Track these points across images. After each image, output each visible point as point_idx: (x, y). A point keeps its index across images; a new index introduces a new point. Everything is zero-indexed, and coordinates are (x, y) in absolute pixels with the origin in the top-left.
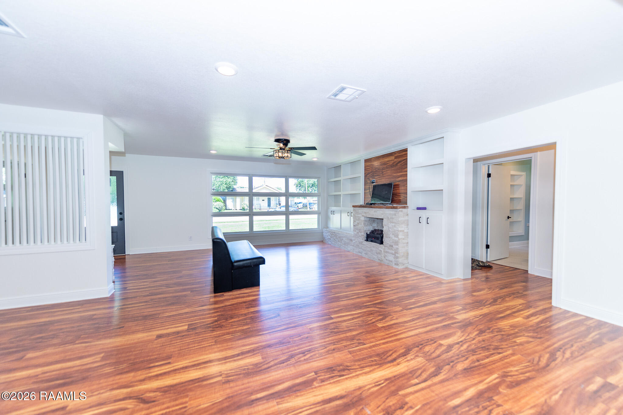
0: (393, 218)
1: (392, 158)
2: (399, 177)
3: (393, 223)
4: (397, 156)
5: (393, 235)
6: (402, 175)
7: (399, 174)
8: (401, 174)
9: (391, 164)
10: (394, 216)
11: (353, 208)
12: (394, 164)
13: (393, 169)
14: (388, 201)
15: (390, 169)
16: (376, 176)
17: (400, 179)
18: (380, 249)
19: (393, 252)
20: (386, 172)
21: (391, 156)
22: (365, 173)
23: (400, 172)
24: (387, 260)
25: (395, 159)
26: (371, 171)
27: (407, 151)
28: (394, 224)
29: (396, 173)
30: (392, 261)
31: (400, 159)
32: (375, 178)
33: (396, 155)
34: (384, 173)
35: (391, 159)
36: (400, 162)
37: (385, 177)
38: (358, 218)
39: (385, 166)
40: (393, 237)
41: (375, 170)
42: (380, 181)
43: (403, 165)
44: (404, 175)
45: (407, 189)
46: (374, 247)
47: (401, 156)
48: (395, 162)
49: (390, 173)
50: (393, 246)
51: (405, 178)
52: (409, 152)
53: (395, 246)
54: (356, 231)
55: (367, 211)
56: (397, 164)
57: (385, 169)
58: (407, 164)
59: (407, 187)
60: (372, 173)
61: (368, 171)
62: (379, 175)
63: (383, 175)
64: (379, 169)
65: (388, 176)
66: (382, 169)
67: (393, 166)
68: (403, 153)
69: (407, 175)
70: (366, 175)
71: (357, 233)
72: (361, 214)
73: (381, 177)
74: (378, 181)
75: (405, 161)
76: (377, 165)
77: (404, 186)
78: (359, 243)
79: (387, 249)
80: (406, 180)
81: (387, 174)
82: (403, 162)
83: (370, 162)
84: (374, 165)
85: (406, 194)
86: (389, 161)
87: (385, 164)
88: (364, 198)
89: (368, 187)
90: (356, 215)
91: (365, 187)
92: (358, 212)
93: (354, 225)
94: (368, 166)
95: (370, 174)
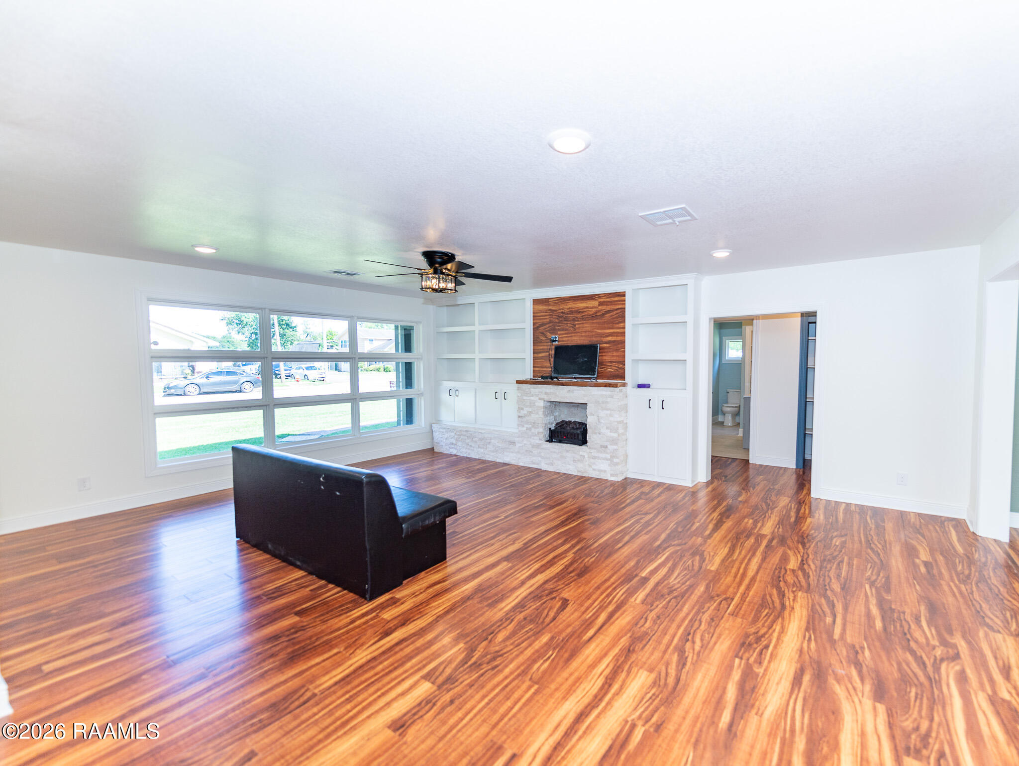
0: (607, 402)
1: (595, 303)
2: (609, 336)
3: (607, 410)
4: (604, 302)
5: (607, 429)
6: (614, 333)
7: (608, 331)
8: (612, 331)
9: (592, 313)
10: (609, 400)
11: (517, 385)
12: (598, 314)
13: (595, 321)
14: (591, 375)
15: (590, 321)
16: (559, 330)
17: (610, 338)
18: (581, 453)
19: (608, 456)
20: (581, 326)
21: (591, 299)
22: (534, 324)
23: (609, 328)
24: (594, 470)
25: (599, 305)
26: (548, 320)
27: (624, 296)
28: (608, 412)
29: (603, 329)
30: (605, 471)
31: (609, 308)
32: (557, 334)
33: (602, 300)
34: (577, 327)
35: (591, 306)
36: (609, 311)
37: (579, 334)
38: (528, 404)
39: (579, 315)
40: (608, 433)
41: (557, 320)
42: (568, 340)
43: (616, 318)
44: (617, 334)
45: (624, 356)
46: (567, 451)
47: (611, 303)
48: (599, 311)
49: (589, 329)
50: (607, 447)
51: (619, 338)
52: (627, 298)
53: (611, 447)
54: (523, 426)
55: (552, 391)
56: (603, 315)
57: (578, 321)
58: (624, 317)
59: (624, 352)
60: (551, 325)
61: (542, 321)
62: (566, 330)
63: (575, 329)
64: (566, 319)
65: (585, 332)
66: (574, 320)
67: (594, 316)
68: (617, 299)
69: (623, 334)
70: (538, 327)
71: (527, 429)
72: (537, 395)
73: (572, 333)
74: (564, 339)
75: (618, 311)
76: (562, 313)
77: (617, 350)
78: (533, 446)
79: (594, 453)
80: (623, 342)
81: (584, 330)
82: (615, 312)
83: (546, 305)
84: (556, 311)
85: (623, 363)
86: (588, 308)
87: (580, 312)
88: (533, 367)
89: (542, 348)
90: (525, 398)
91: (536, 348)
92: (530, 393)
93: (521, 415)
94: (541, 311)
95: (547, 326)
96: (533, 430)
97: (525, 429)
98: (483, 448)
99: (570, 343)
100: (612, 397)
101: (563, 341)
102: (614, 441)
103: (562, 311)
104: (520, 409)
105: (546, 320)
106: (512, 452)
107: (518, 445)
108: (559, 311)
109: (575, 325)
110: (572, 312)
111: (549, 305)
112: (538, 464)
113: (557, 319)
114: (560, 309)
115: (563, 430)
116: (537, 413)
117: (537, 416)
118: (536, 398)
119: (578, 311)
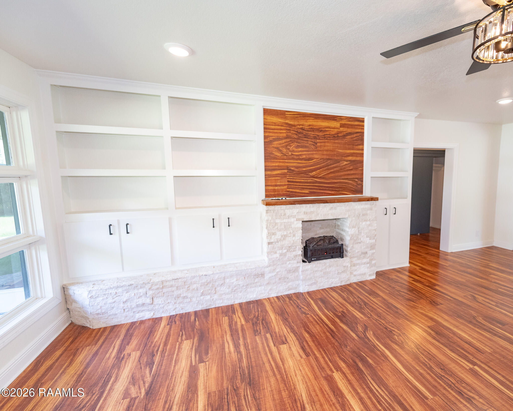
0: (366, 215)
1: (336, 124)
2: (349, 156)
4: (345, 124)
5: (367, 237)
6: (354, 153)
7: (348, 151)
8: (352, 151)
9: (333, 133)
12: (339, 135)
13: (336, 141)
15: (332, 141)
17: (350, 158)
20: (322, 144)
21: (333, 120)
22: (265, 137)
23: (349, 149)
24: (355, 276)
25: (341, 127)
26: (285, 135)
27: (363, 122)
28: (368, 223)
29: (344, 149)
30: (365, 274)
31: (349, 130)
33: (343, 122)
34: (318, 144)
35: (333, 126)
36: (350, 134)
37: (320, 152)
38: (283, 227)
39: (321, 134)
40: (368, 241)
41: (295, 136)
43: (356, 140)
44: (356, 155)
45: (362, 174)
46: (330, 266)
47: (352, 126)
48: (341, 132)
49: (331, 148)
50: (366, 253)
51: (358, 159)
52: (366, 124)
53: (370, 252)
54: (276, 253)
55: (312, 210)
56: (344, 136)
57: (319, 139)
58: (362, 140)
59: (362, 170)
60: (287, 140)
61: (276, 135)
62: (306, 147)
63: (316, 148)
64: (306, 136)
65: (327, 151)
66: (315, 138)
67: (336, 137)
68: (357, 123)
69: (362, 155)
70: (271, 142)
71: (281, 255)
72: (294, 217)
73: (313, 151)
75: (358, 135)
76: (302, 129)
77: (356, 169)
78: (289, 271)
79: (355, 260)
80: (362, 162)
81: (326, 148)
82: (355, 135)
83: (281, 118)
84: (294, 126)
85: (361, 180)
86: (329, 128)
87: (321, 131)
88: (266, 186)
89: (277, 164)
90: (278, 221)
91: (269, 164)
92: (285, 214)
93: (272, 241)
94: (275, 124)
95: (284, 141)
96: (289, 255)
97: (278, 255)
98: (209, 294)
100: (371, 209)
102: (372, 247)
103: (301, 126)
104: (270, 234)
105: (282, 135)
106: (260, 286)
107: (267, 277)
108: (298, 127)
109: (316, 143)
110: (313, 130)
111: (286, 118)
112: (296, 288)
113: (296, 134)
114: (300, 125)
115: (319, 248)
116: (294, 236)
117: (294, 238)
118: (292, 220)
119: (319, 130)
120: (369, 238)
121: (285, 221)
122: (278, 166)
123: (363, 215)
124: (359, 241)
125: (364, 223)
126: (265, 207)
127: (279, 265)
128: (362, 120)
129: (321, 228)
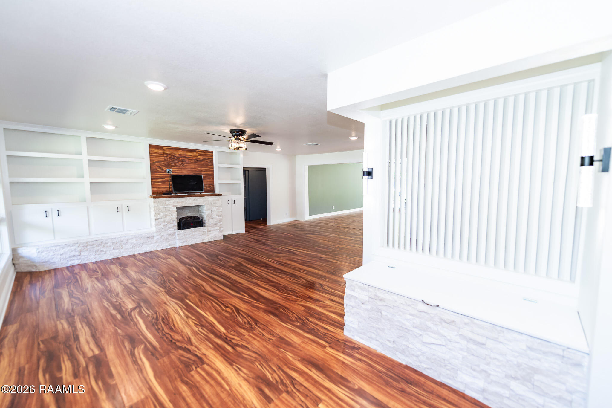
0: (216, 203)
1: (197, 154)
2: (205, 171)
5: (217, 215)
6: (208, 170)
7: (204, 169)
8: (206, 169)
9: (194, 159)
12: (198, 160)
13: (196, 163)
14: (201, 191)
15: (193, 163)
16: (172, 166)
17: (205, 173)
18: (204, 230)
19: (218, 228)
20: (188, 165)
21: (194, 152)
22: (151, 160)
23: (205, 167)
25: (199, 155)
26: (163, 159)
27: (212, 153)
28: (217, 207)
29: (201, 168)
30: (217, 236)
31: (204, 157)
32: (170, 168)
33: (200, 153)
34: (185, 165)
35: (194, 155)
36: (205, 159)
37: (186, 169)
38: (164, 210)
39: (186, 159)
40: (217, 217)
41: (170, 160)
42: (179, 172)
43: (208, 163)
44: (209, 171)
45: (214, 181)
46: (195, 232)
47: (206, 155)
48: (199, 158)
49: (193, 167)
50: (217, 224)
51: (210, 173)
52: (214, 154)
53: (219, 224)
54: (160, 225)
55: (182, 201)
56: (201, 161)
57: (186, 162)
58: (212, 163)
59: (213, 179)
60: (165, 162)
61: (158, 159)
62: (177, 166)
63: (184, 167)
64: (177, 160)
65: (191, 168)
66: (183, 161)
67: (196, 161)
68: (208, 154)
69: (213, 171)
70: (154, 163)
71: (164, 226)
72: (172, 204)
73: (182, 168)
74: (176, 171)
75: (209, 160)
76: (174, 156)
77: (210, 178)
78: (169, 235)
79: (210, 228)
80: (213, 175)
81: (190, 167)
82: (208, 160)
83: (161, 150)
84: (169, 154)
85: (213, 184)
86: (191, 156)
87: (187, 157)
88: (152, 188)
89: (159, 176)
90: (161, 207)
91: (153, 175)
92: (165, 203)
93: (158, 218)
94: (157, 153)
95: (163, 163)
96: (169, 226)
97: (162, 226)
98: (118, 249)
99: (180, 174)
100: (218, 200)
101: (176, 172)
102: (220, 221)
103: (174, 155)
104: (156, 214)
105: (161, 159)
106: (151, 244)
107: (155, 238)
108: (172, 155)
110: (181, 157)
111: (164, 150)
112: (174, 245)
113: (171, 159)
114: (173, 154)
115: (188, 222)
116: (172, 215)
117: (171, 217)
118: (170, 206)
119: (185, 157)
120: (218, 216)
121: (165, 207)
122: (160, 177)
123: (214, 203)
124: (212, 217)
125: (215, 208)
126: (153, 199)
127: (163, 231)
128: (212, 152)
129: (189, 213)
